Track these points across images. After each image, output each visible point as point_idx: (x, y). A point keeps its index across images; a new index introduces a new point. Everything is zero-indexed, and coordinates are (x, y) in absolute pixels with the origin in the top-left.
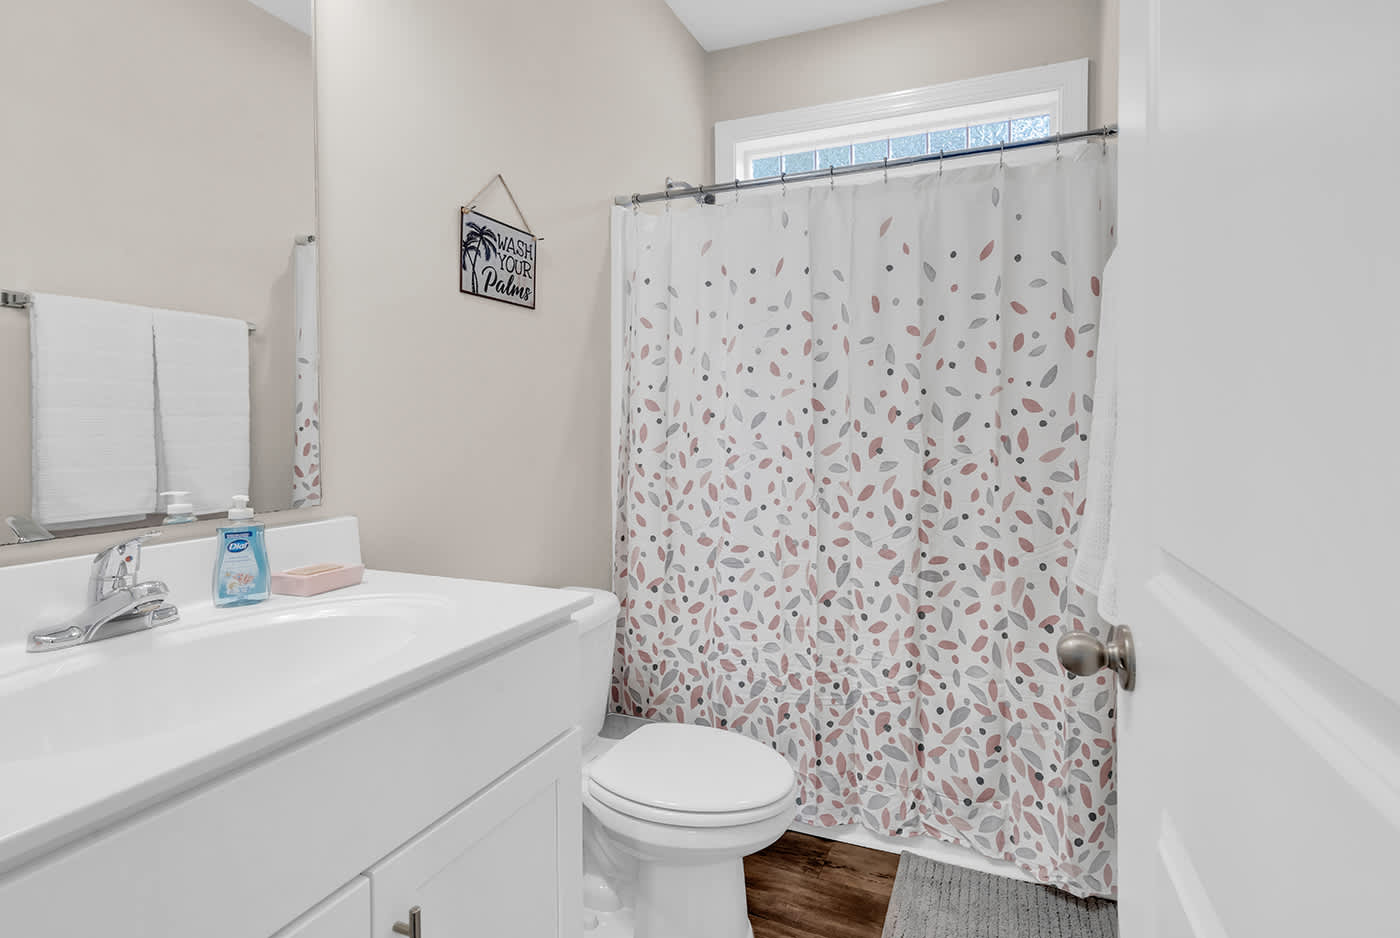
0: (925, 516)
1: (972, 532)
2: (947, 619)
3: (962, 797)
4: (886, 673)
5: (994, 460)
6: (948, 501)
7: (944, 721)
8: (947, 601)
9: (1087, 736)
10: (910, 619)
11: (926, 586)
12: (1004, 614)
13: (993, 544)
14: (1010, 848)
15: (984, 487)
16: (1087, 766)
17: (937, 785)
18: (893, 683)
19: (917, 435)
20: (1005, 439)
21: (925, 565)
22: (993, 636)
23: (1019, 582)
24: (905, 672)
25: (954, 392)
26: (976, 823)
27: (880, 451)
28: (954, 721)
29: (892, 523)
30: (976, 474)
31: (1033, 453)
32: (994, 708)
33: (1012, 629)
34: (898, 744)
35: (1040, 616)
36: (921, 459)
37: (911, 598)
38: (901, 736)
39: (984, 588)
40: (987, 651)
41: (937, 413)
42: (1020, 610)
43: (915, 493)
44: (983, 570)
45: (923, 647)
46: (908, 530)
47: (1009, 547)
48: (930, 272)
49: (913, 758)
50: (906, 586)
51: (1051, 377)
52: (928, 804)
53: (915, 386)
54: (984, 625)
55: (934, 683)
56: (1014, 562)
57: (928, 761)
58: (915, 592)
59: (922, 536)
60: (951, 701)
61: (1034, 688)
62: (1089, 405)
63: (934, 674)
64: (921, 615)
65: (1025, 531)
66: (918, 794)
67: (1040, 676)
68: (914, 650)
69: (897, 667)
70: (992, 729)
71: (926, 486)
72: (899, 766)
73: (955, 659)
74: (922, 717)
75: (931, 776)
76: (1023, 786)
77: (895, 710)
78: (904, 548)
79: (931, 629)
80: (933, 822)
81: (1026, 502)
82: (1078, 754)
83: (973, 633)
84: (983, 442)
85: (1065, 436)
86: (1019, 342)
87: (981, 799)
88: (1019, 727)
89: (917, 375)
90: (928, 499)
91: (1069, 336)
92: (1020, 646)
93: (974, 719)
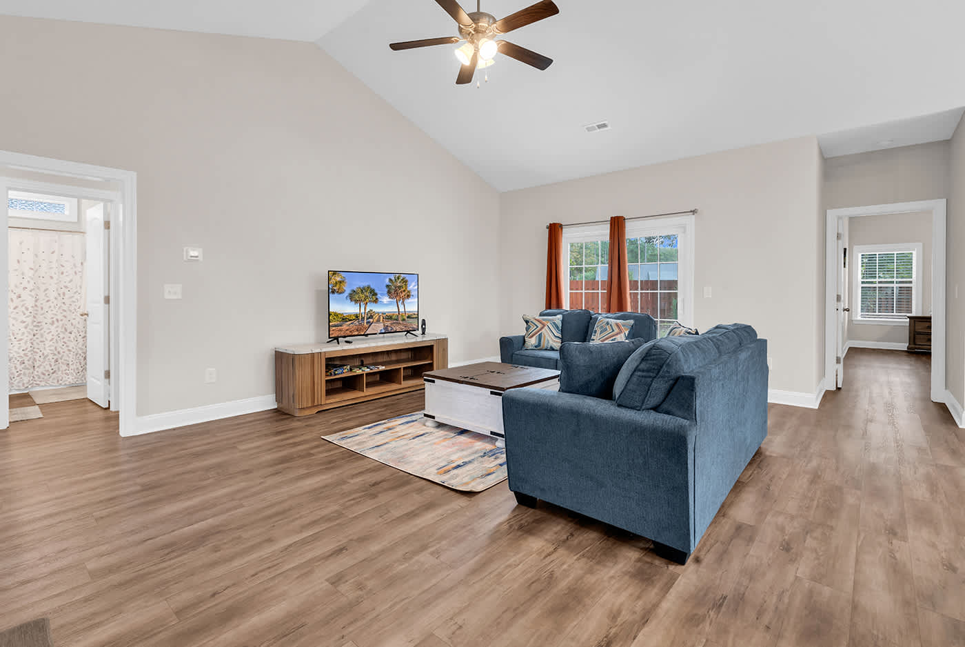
0: (36, 312)
1: (49, 315)
2: (42, 336)
3: (47, 374)
4: (23, 350)
5: (56, 298)
6: (42, 308)
7: (42, 359)
8: (42, 331)
9: (80, 352)
10: (31, 336)
11: (36, 328)
12: (59, 332)
13: (56, 317)
14: (60, 382)
15: (52, 305)
16: (81, 357)
17: (40, 374)
18: (26, 352)
19: (33, 293)
20: (59, 294)
21: (35, 324)
22: (56, 338)
23: (63, 325)
24: (29, 349)
25: (44, 284)
26: (51, 379)
27: (20, 297)
28: (44, 358)
29: (24, 314)
30: (50, 302)
31: (66, 296)
32: (56, 352)
33: (61, 336)
34: (27, 366)
35: (68, 331)
36: (34, 299)
37: (31, 332)
38: (28, 364)
39: (53, 328)
40: (54, 341)
41: (38, 288)
42: (63, 330)
43: (32, 307)
44: (53, 323)
45: (35, 343)
46: (30, 316)
47: (60, 317)
48: (36, 256)
49: (32, 370)
50: (30, 329)
51: (71, 281)
52: (36, 378)
53: (32, 282)
54: (53, 335)
55: (38, 351)
56: (62, 320)
57: (37, 369)
58: (32, 330)
59: (34, 317)
60: (43, 354)
61: (67, 346)
62: (81, 287)
63: (38, 349)
64: (34, 335)
65: (65, 313)
66: (33, 377)
67: (68, 343)
68: (32, 343)
69: (27, 349)
70: (55, 357)
71: (36, 306)
72: (27, 372)
73: (44, 345)
74: (35, 359)
75: (38, 372)
76: (65, 367)
77: (26, 359)
78: (29, 320)
79: (37, 338)
80: (38, 383)
81: (65, 307)
82: (78, 356)
83: (50, 337)
84: (52, 295)
85: (75, 293)
86: (62, 273)
87: (53, 373)
88: (63, 356)
89: (32, 279)
90: (36, 308)
91: (76, 273)
92: (63, 338)
93: (51, 357)
